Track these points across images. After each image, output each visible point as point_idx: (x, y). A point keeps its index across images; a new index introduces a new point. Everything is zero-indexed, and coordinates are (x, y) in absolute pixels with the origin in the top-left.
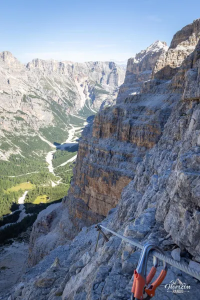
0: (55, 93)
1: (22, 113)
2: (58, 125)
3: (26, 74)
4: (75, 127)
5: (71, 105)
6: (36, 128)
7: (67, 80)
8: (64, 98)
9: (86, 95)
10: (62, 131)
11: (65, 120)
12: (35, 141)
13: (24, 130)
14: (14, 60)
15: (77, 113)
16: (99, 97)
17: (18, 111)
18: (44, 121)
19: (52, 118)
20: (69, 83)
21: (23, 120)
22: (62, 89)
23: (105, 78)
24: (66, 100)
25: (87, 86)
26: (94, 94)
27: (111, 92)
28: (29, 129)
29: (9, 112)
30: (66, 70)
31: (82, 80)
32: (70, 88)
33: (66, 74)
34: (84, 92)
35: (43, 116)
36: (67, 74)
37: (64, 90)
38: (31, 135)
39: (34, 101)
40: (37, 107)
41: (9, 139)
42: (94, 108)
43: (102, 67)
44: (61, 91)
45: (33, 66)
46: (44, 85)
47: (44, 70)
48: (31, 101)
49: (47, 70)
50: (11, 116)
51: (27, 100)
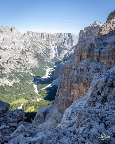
0: (39, 49)
1: (21, 60)
2: (40, 66)
3: (23, 39)
4: (49, 68)
5: (47, 56)
6: (28, 68)
7: (45, 42)
8: (43, 52)
10: (43, 70)
11: (44, 64)
12: (27, 75)
13: (22, 69)
14: (17, 32)
15: (51, 60)
16: (63, 52)
17: (19, 58)
18: (33, 64)
19: (37, 63)
20: (46, 44)
21: (21, 63)
22: (43, 47)
23: (66, 41)
24: (45, 53)
25: (56, 46)
26: (60, 50)
27: (70, 49)
28: (24, 69)
29: (14, 59)
30: (45, 37)
31: (54, 43)
32: (47, 47)
34: (55, 49)
35: (32, 62)
36: (45, 39)
38: (25, 72)
39: (28, 53)
40: (29, 56)
42: (60, 58)
43: (65, 36)
44: (42, 48)
45: (27, 35)
46: (33, 45)
47: (33, 37)
48: (26, 53)
49: (34, 37)
50: (15, 61)
51: (24, 53)
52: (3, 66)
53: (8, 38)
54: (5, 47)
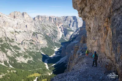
0: (47, 31)
2: (50, 47)
3: (33, 23)
4: (57, 47)
5: (55, 37)
6: (39, 48)
8: (52, 34)
9: (62, 32)
10: (52, 49)
11: (52, 44)
12: (39, 54)
13: (34, 49)
14: (28, 16)
15: (58, 41)
16: (69, 33)
17: (31, 40)
18: (43, 45)
19: (46, 43)
20: (54, 26)
21: (33, 44)
22: (51, 29)
23: (72, 24)
25: (63, 28)
26: (66, 32)
27: (75, 31)
28: (36, 49)
29: (27, 41)
30: (52, 20)
32: (55, 29)
34: (61, 31)
35: (43, 42)
36: (53, 22)
38: (37, 51)
39: (38, 35)
40: (39, 38)
43: (70, 19)
45: (37, 19)
46: (42, 27)
49: (43, 20)
50: (28, 42)
51: (35, 35)
52: (19, 47)
53: (21, 22)
54: (19, 30)
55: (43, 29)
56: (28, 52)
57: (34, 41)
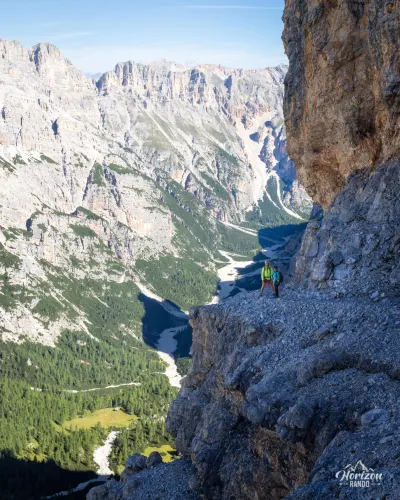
0: (177, 160)
1: (92, 216)
2: (189, 253)
3: (96, 106)
4: (236, 259)
5: (224, 193)
6: (128, 260)
7: (213, 120)
8: (203, 175)
9: (268, 164)
10: (200, 270)
11: (206, 238)
12: (124, 296)
13: (97, 264)
15: (242, 220)
17: (81, 209)
18: (149, 239)
19: (171, 231)
20: (218, 129)
21: (91, 234)
22: (197, 147)
24: (210, 181)
25: (272, 138)
28: (108, 262)
29: (59, 214)
31: (257, 122)
32: (222, 146)
33: (208, 105)
34: (263, 155)
35: (148, 226)
36: (211, 102)
37: (203, 150)
38: (113, 278)
39: (124, 181)
40: (130, 199)
41: (58, 287)
42: (293, 205)
44: (196, 153)
45: (115, 84)
46: (147, 135)
47: (148, 95)
48: (114, 182)
49: (154, 93)
50: (63, 225)
51: (104, 180)
52: (9, 250)
53: (26, 106)
54: (12, 152)
55: (154, 147)
56: (64, 279)
57: (96, 218)
